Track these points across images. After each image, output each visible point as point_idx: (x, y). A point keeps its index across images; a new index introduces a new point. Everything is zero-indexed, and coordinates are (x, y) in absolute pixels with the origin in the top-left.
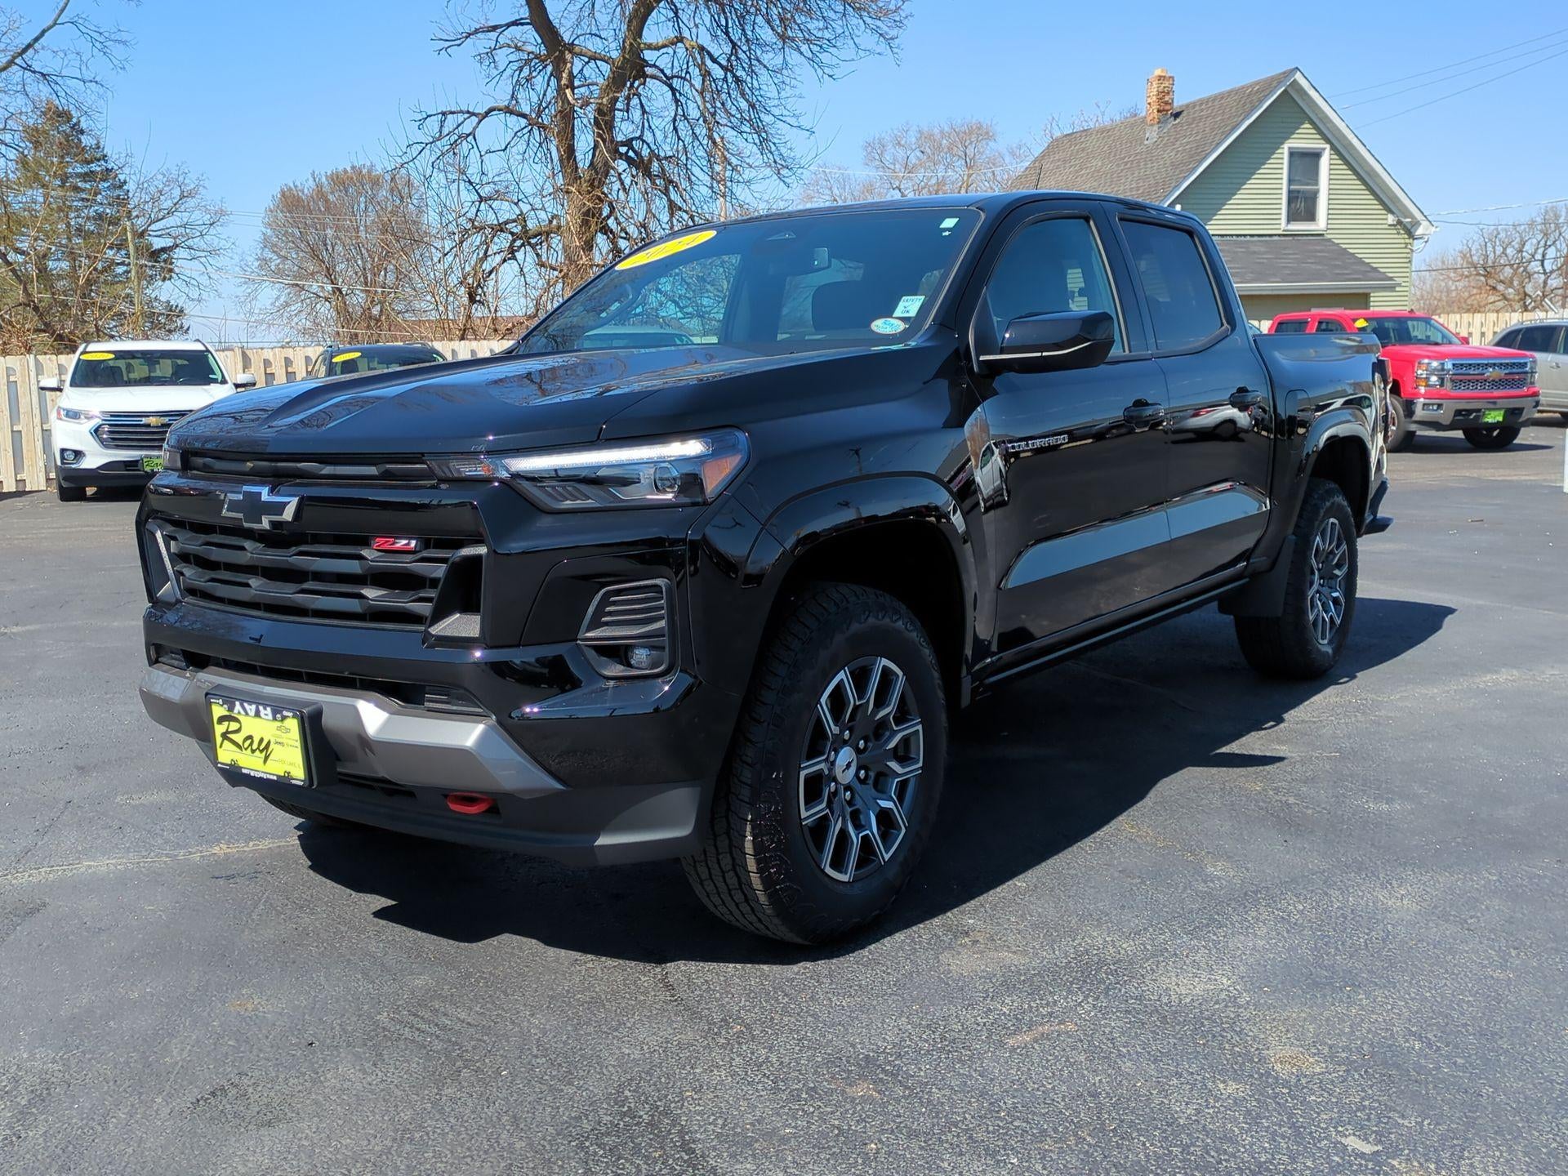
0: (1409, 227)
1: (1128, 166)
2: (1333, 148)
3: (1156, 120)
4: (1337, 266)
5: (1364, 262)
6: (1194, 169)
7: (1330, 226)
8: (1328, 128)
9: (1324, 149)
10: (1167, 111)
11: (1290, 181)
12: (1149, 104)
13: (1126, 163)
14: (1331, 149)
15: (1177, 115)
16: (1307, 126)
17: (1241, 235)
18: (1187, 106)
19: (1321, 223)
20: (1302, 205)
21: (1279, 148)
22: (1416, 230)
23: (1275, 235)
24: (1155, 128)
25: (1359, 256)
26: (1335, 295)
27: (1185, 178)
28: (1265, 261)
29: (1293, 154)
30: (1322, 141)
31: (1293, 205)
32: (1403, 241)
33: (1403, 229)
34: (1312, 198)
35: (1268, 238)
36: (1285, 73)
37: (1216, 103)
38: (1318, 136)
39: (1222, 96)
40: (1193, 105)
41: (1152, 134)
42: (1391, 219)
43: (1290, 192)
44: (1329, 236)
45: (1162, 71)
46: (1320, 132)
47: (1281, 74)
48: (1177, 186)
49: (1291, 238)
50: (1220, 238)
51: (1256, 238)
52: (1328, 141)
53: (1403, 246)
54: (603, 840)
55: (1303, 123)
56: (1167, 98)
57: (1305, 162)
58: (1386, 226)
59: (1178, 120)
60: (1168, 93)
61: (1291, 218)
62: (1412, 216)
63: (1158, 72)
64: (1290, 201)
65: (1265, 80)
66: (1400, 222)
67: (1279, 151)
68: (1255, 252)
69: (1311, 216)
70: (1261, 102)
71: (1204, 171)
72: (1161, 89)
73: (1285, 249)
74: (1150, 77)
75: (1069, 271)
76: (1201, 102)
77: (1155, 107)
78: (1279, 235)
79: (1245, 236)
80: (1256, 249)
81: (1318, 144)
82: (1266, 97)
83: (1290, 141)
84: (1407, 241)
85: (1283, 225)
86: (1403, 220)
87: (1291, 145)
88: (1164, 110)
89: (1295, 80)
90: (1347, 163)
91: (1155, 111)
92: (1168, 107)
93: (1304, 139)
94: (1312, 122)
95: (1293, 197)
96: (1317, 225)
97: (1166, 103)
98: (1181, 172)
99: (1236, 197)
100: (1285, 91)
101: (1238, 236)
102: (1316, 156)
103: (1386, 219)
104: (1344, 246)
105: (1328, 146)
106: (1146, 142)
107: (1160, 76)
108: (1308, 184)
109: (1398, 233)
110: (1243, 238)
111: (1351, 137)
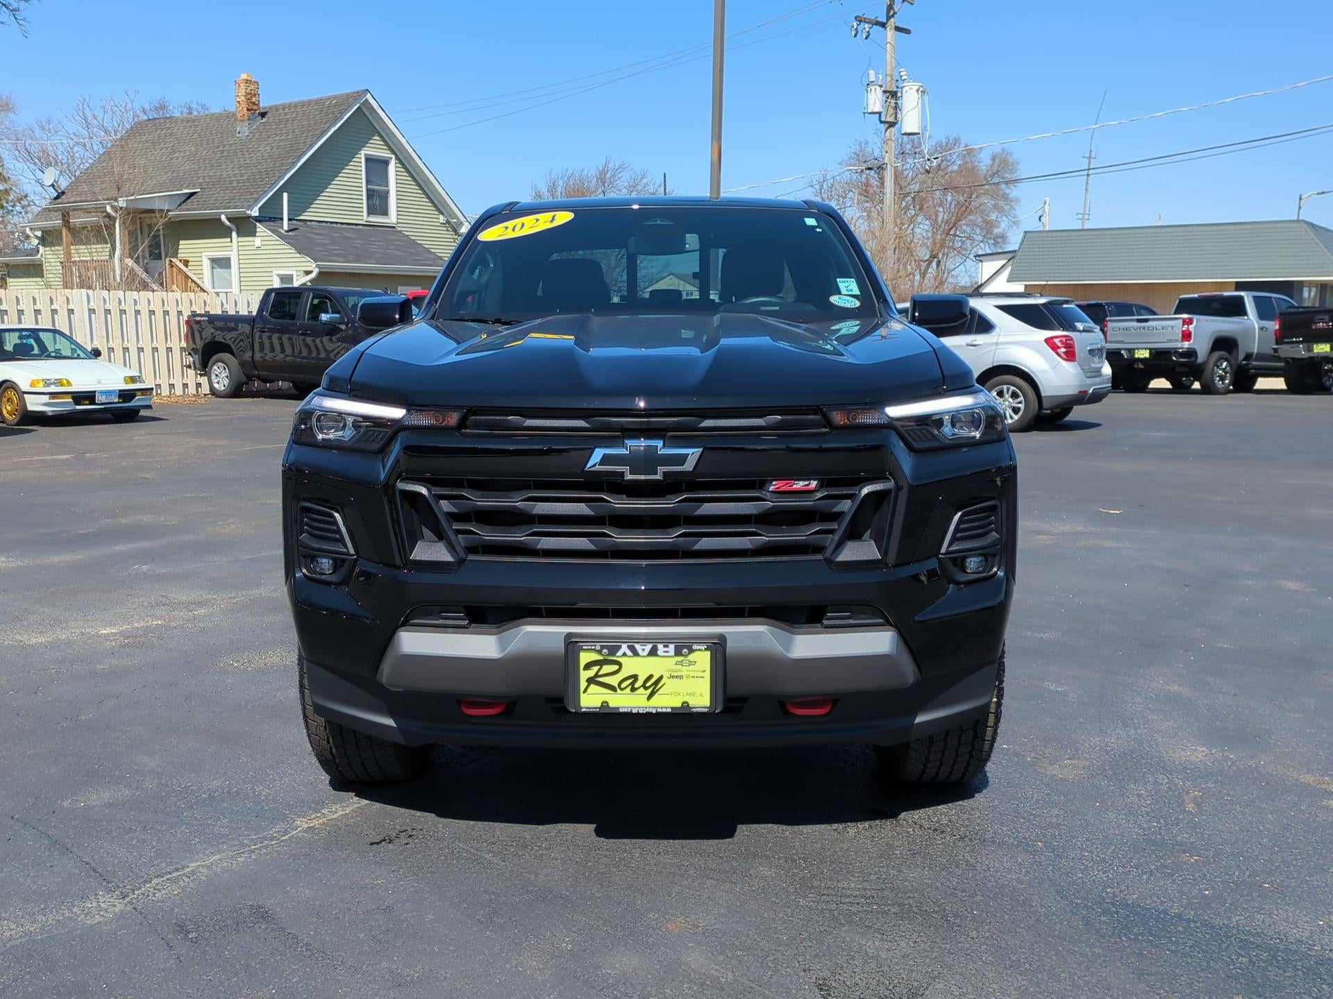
0: (455, 227)
1: (225, 154)
2: (397, 158)
3: (246, 117)
4: (412, 253)
5: (431, 251)
6: (294, 164)
7: (399, 221)
8: (393, 142)
9: (391, 158)
10: (255, 110)
11: (368, 182)
12: (239, 102)
13: (222, 152)
14: (396, 159)
15: (263, 115)
16: (378, 138)
17: (334, 223)
18: (271, 108)
19: (392, 218)
20: (377, 202)
21: (357, 154)
22: (460, 228)
23: (360, 225)
24: (246, 124)
25: (426, 246)
26: (414, 276)
27: (288, 171)
28: (359, 246)
29: (369, 160)
30: (388, 152)
31: (370, 202)
32: (451, 237)
33: (451, 228)
34: (385, 196)
35: (354, 227)
36: (358, 92)
37: (298, 109)
38: (385, 147)
39: (303, 104)
40: (277, 108)
41: (243, 129)
42: (442, 219)
43: (368, 190)
44: (399, 229)
45: (248, 75)
46: (387, 144)
47: (354, 93)
48: (281, 177)
49: (372, 228)
50: (317, 224)
51: (345, 226)
52: (393, 152)
53: (453, 240)
54: (920, 719)
55: (374, 136)
56: (254, 100)
57: (376, 167)
58: (439, 224)
59: (264, 120)
60: (255, 95)
61: (371, 211)
62: (458, 218)
63: (244, 76)
64: (368, 197)
65: (342, 96)
66: (448, 222)
67: (358, 156)
68: (348, 238)
69: (385, 212)
70: (342, 114)
71: (302, 166)
72: (248, 91)
73: (370, 237)
74: (237, 80)
75: (181, 242)
76: (284, 107)
77: (244, 106)
78: (363, 225)
79: (337, 223)
80: (348, 235)
81: (386, 154)
82: (346, 110)
83: (365, 148)
84: (454, 237)
85: (364, 217)
86: (451, 220)
87: (365, 152)
88: (252, 110)
89: (366, 99)
90: (408, 171)
91: (245, 109)
92: (255, 107)
93: (374, 149)
94: (380, 136)
95: (371, 194)
96: (390, 218)
97: (254, 103)
98: (282, 165)
99: (328, 190)
100: (359, 108)
101: (331, 223)
102: (386, 163)
103: (438, 218)
104: (413, 238)
105: (393, 156)
106: (238, 135)
107: (247, 80)
108: (380, 185)
109: (448, 230)
110: (335, 225)
111: (410, 150)
